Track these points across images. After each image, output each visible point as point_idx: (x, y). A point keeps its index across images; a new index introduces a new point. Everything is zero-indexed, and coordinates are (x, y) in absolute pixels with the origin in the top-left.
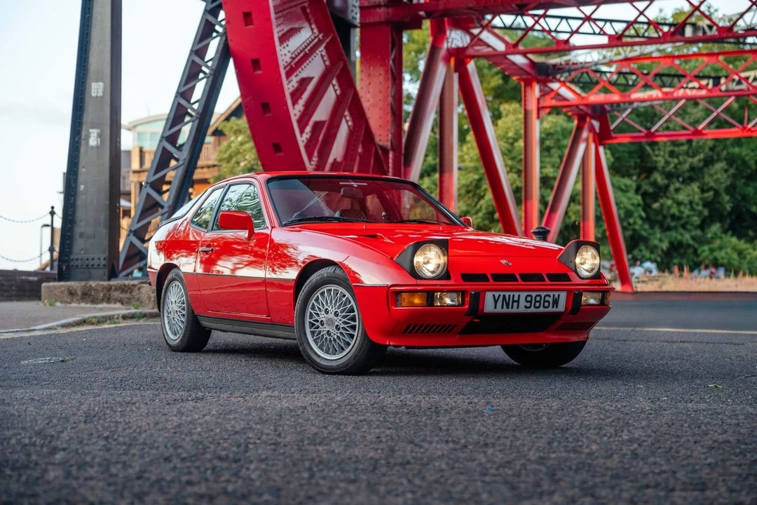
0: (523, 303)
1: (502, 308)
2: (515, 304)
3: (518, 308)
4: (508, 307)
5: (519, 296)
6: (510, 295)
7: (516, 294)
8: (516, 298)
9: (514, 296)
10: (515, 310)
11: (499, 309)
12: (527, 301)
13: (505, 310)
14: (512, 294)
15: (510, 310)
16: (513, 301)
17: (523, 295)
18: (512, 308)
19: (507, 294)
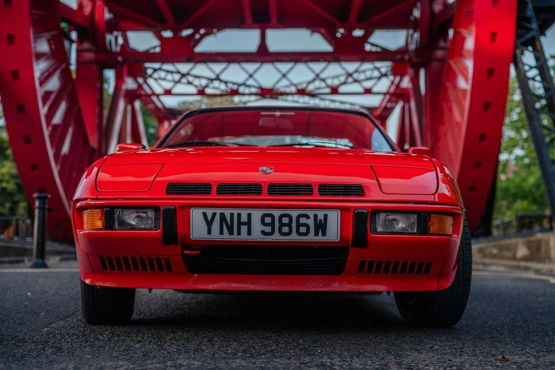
0: (257, 226)
1: (221, 233)
2: (244, 229)
3: (249, 233)
4: (231, 233)
5: (249, 215)
6: (232, 215)
7: (244, 213)
8: (244, 218)
9: (239, 215)
10: (244, 236)
11: (216, 235)
12: (263, 223)
13: (226, 236)
14: (236, 212)
15: (235, 237)
16: (240, 224)
17: (257, 215)
18: (239, 233)
19: (227, 212)
